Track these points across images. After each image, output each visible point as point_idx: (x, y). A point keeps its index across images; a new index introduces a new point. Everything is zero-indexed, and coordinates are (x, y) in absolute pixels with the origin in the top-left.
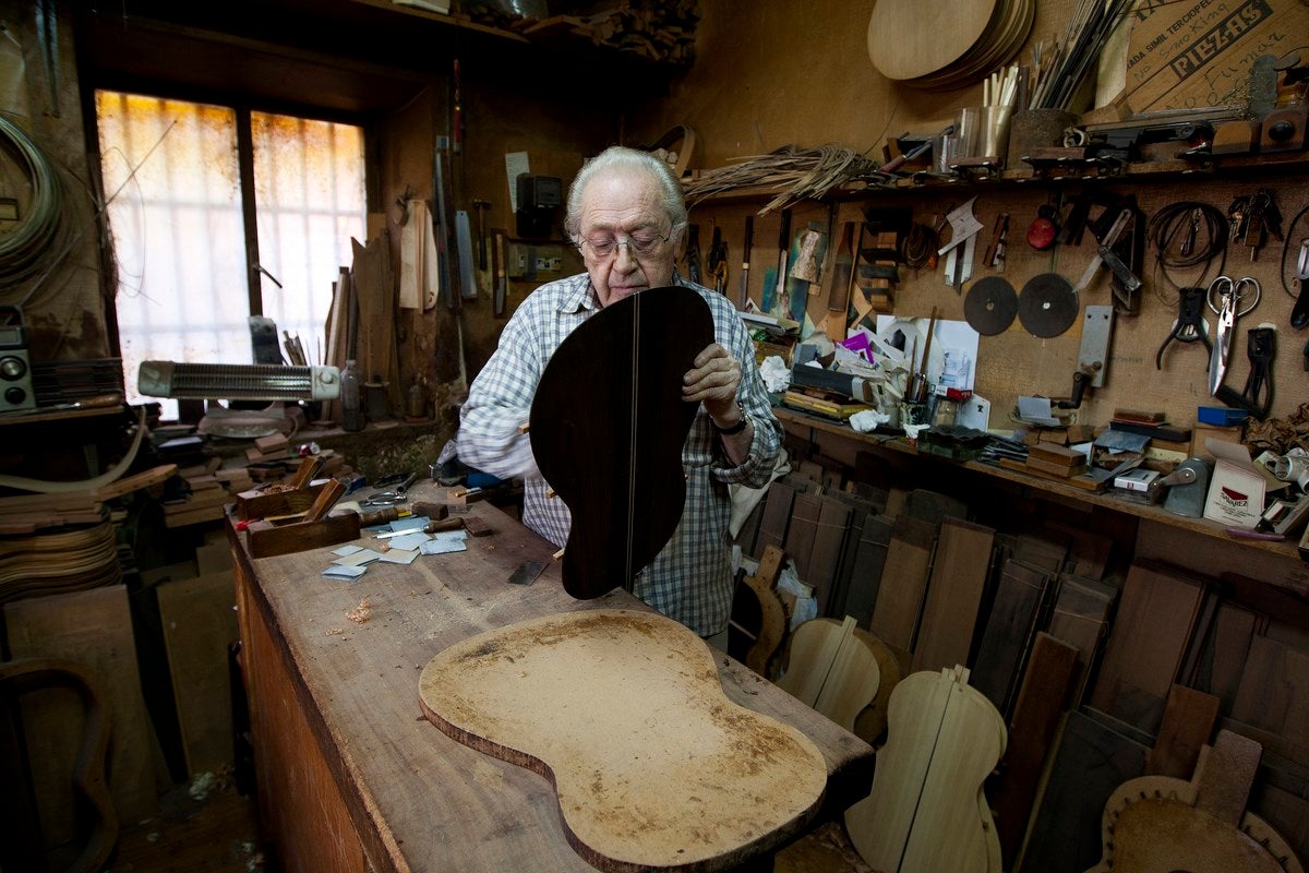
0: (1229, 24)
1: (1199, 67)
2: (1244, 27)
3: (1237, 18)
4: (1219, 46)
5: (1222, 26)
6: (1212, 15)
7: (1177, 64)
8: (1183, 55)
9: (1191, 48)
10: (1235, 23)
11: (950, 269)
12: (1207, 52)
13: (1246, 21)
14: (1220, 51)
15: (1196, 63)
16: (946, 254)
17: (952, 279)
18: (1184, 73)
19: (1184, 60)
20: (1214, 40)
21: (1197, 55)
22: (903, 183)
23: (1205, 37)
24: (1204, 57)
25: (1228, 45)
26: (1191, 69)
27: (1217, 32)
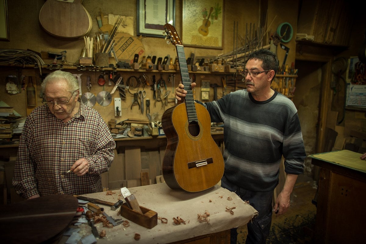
0: (128, 42)
2: (130, 43)
4: (127, 46)
7: (121, 49)
8: (121, 47)
9: (122, 46)
13: (130, 41)
14: (127, 47)
18: (123, 51)
19: (122, 48)
23: (124, 44)
24: (125, 48)
25: (128, 46)
26: (124, 50)
27: (126, 43)
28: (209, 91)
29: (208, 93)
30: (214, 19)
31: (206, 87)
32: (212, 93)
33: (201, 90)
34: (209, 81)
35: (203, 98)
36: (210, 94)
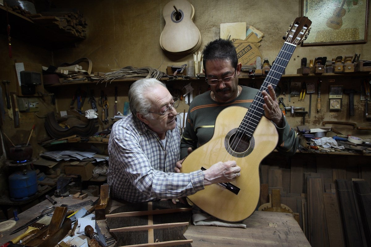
0: (245, 49)
1: (241, 57)
2: (248, 50)
3: (246, 48)
4: (244, 53)
5: (244, 49)
6: (242, 47)
10: (246, 49)
11: (186, 100)
12: (242, 54)
14: (244, 55)
15: (240, 56)
16: (185, 96)
17: (187, 102)
20: (243, 52)
21: (240, 54)
22: (180, 78)
23: (241, 51)
24: (241, 55)
27: (243, 51)
28: (341, 99)
29: (339, 101)
30: (352, 5)
31: (336, 93)
32: (346, 101)
33: (329, 96)
34: (342, 86)
35: (331, 108)
36: (343, 103)
